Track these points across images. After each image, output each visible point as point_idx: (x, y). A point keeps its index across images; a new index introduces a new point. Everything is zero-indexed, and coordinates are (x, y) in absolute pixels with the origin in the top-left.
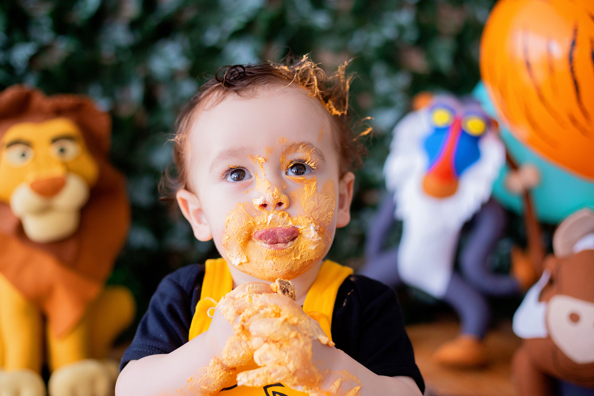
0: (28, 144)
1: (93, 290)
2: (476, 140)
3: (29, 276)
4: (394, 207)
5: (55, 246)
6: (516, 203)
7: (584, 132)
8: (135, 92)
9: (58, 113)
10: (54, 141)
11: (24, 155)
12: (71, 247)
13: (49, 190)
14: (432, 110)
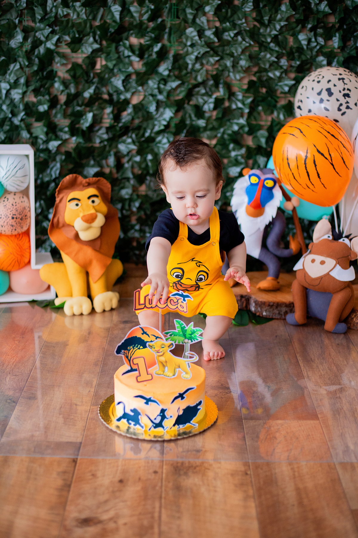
0: (79, 200)
5: (91, 243)
7: (313, 190)
8: (111, 160)
10: (89, 198)
11: (77, 205)
12: (98, 243)
13: (90, 220)
14: (250, 176)
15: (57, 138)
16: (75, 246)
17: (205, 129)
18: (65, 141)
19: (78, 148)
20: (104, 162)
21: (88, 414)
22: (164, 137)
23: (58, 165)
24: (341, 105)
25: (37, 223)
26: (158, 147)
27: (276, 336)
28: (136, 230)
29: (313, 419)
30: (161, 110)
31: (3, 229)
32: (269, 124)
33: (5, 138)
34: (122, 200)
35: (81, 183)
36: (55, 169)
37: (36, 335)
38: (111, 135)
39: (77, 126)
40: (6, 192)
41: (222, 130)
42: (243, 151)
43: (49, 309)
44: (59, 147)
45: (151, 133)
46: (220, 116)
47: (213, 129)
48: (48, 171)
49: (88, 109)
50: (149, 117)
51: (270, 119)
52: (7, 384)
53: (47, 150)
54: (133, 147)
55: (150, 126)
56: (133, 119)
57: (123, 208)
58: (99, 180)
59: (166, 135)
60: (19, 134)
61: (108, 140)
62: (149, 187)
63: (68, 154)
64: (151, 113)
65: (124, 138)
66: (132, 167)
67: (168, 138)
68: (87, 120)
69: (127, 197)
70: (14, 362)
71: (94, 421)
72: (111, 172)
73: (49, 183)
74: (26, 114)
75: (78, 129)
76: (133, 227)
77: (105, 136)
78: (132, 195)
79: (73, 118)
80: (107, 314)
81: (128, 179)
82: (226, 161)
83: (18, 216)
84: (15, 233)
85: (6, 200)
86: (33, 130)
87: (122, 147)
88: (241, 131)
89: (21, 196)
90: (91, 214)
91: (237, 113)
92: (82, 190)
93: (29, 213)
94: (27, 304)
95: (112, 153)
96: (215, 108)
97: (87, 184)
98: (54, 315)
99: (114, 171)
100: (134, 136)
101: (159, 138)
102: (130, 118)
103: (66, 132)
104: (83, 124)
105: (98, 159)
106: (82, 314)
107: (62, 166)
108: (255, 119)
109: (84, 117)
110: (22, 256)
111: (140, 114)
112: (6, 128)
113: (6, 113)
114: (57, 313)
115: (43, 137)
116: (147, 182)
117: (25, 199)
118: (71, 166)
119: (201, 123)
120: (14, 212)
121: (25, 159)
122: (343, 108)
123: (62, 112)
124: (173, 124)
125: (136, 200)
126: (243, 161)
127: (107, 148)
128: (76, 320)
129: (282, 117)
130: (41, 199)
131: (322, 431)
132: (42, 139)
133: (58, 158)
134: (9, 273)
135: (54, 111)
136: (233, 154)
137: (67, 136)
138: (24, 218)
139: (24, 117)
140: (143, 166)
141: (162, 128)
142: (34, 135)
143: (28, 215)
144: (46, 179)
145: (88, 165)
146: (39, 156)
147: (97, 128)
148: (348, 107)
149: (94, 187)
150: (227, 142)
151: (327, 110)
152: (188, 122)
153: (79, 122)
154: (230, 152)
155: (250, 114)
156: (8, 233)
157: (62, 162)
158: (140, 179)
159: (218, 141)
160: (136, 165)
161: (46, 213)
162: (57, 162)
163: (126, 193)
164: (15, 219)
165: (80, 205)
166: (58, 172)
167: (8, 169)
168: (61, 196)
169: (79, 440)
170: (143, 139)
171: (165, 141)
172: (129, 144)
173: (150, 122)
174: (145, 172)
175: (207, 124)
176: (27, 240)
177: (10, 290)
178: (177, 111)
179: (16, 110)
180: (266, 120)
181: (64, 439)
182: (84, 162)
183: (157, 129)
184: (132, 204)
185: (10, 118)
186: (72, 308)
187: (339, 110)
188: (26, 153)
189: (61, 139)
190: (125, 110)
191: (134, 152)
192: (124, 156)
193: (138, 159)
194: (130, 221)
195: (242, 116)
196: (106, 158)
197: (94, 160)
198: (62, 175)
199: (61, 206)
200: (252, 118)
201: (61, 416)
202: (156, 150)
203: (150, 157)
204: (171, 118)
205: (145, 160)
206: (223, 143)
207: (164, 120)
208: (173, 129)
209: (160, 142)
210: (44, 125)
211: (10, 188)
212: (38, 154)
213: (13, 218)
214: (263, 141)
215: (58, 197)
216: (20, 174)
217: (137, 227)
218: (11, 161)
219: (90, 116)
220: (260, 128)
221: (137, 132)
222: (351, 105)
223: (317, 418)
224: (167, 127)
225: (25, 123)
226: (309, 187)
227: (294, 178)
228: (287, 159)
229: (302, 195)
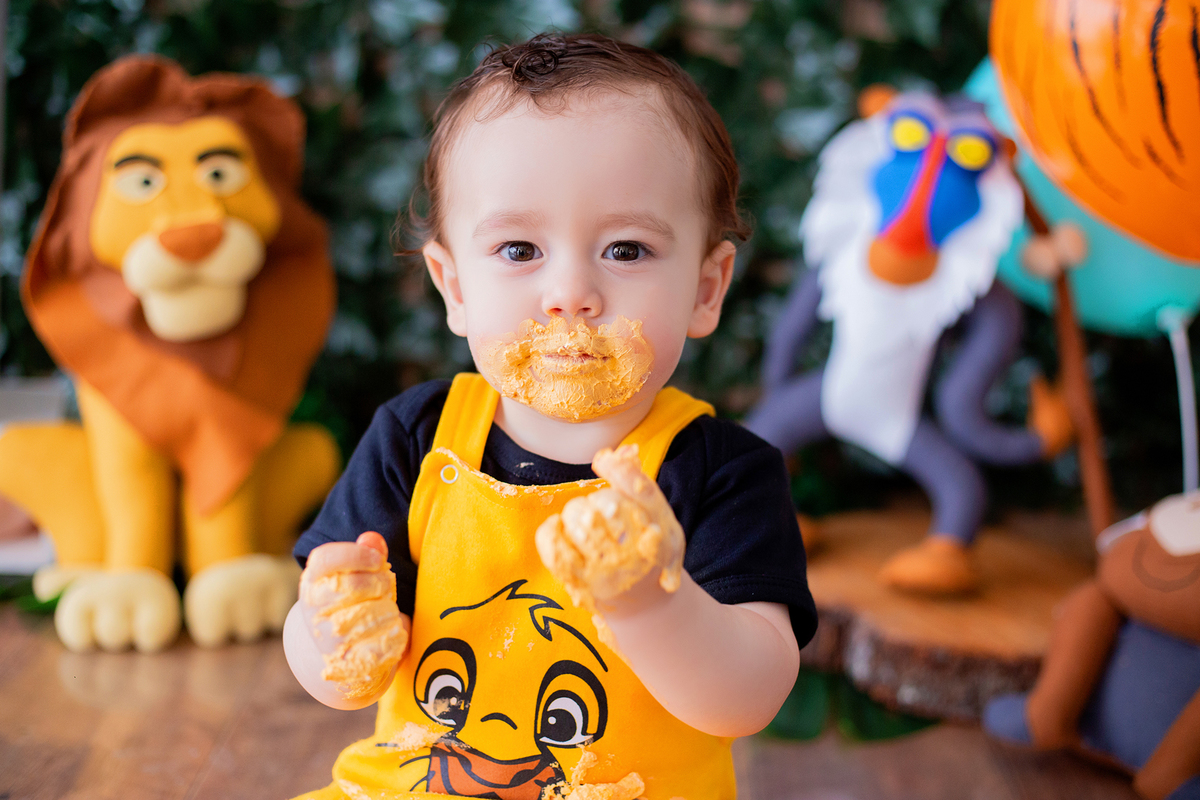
0: (155, 162)
1: (269, 430)
2: (972, 177)
4: (818, 297)
5: (200, 349)
7: (1170, 174)
8: (344, 63)
9: (210, 106)
10: (203, 157)
11: (147, 182)
12: (230, 352)
13: (194, 248)
14: (892, 119)
16: (131, 357)
34: (373, 214)
35: (176, 98)
42: (845, 55)
43: (11, 612)
53: (106, 8)
57: (375, 244)
63: (179, 24)
66: (422, 94)
72: (338, 106)
80: (244, 655)
82: (774, 91)
87: (389, 15)
95: (348, 35)
97: (198, 105)
99: (351, 100)
105: (297, 49)
106: (130, 648)
128: (106, 672)
133: (145, 36)
150: (786, 19)
159: (752, 16)
160: (434, 89)
163: (391, 186)
165: (161, 183)
168: (86, 142)
182: (240, 54)
186: (89, 616)
191: (431, 34)
192: (391, 48)
193: (439, 59)
196: (322, 51)
197: (281, 53)
199: (84, 185)
206: (768, 23)
214: (925, 22)
215: (74, 145)
226: (1153, 155)
227: (1096, 110)
228: (1073, 25)
229: (1115, 194)
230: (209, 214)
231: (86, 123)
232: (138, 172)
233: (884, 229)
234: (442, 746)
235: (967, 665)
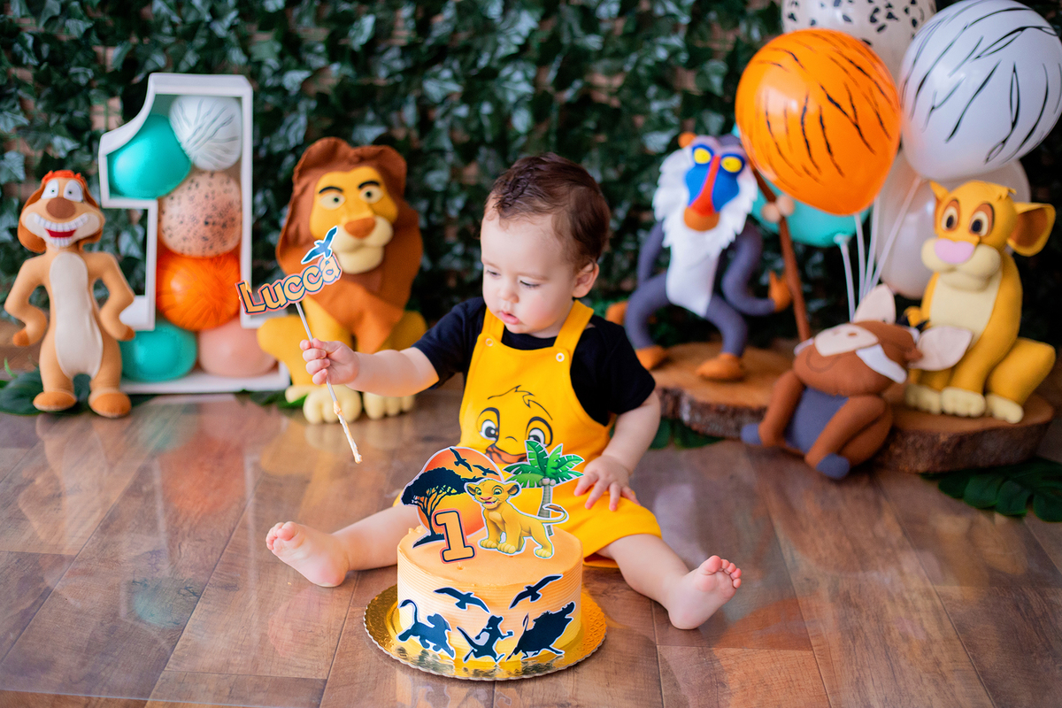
0: (340, 190)
1: (398, 314)
2: (734, 176)
3: (342, 304)
4: (662, 236)
5: (363, 278)
6: (775, 228)
7: (816, 179)
8: (410, 113)
9: (362, 160)
10: (361, 186)
11: (336, 200)
12: (377, 278)
13: (361, 231)
14: (694, 149)
15: (301, 65)
17: (600, 54)
18: (317, 73)
19: (343, 87)
20: (394, 117)
21: (342, 622)
22: (516, 69)
23: (303, 120)
24: (877, 10)
25: (257, 235)
26: (505, 90)
27: (732, 477)
28: (456, 256)
29: (799, 648)
30: (512, 13)
31: (187, 244)
32: (728, 47)
33: (198, 63)
34: (429, 194)
35: (345, 157)
36: (296, 128)
37: (249, 460)
38: (409, 62)
39: (342, 42)
40: (194, 170)
41: (633, 58)
42: (676, 101)
43: (274, 409)
44: (305, 82)
45: (491, 59)
46: (631, 28)
47: (618, 55)
48: (282, 131)
49: (365, 8)
50: (487, 28)
51: (731, 37)
52: (183, 556)
53: (280, 89)
54: (455, 88)
55: (490, 46)
56: (455, 31)
57: (430, 211)
58: (381, 152)
59: (521, 65)
60: (224, 56)
61: (405, 72)
62: (483, 169)
63: (322, 98)
64: (492, 20)
65: (436, 68)
66: (452, 128)
67: (524, 72)
68: (360, 31)
69: (439, 187)
70: (199, 513)
71: (354, 638)
72: (408, 138)
73: (281, 156)
74: (240, 16)
75: (344, 48)
76: (449, 248)
77: (398, 65)
78: (448, 184)
79: (334, 27)
80: (391, 422)
81: (442, 152)
82: (640, 120)
83: (217, 219)
84: (210, 253)
85: (193, 186)
86: (253, 49)
87: (433, 89)
88: (672, 62)
89: (224, 178)
90: (365, 220)
91: (665, 24)
92: (346, 170)
93: (239, 214)
94: (231, 398)
95: (412, 98)
96: (622, 13)
97: (356, 159)
98: (286, 422)
99: (415, 134)
100: (456, 65)
101: (506, 71)
102: (447, 28)
103: (319, 54)
104: (354, 37)
105: (383, 110)
107: (310, 124)
108: (702, 37)
109: (356, 25)
110: (223, 300)
111: (469, 22)
112: (200, 42)
113: (199, 13)
114: (290, 415)
115: (272, 62)
116: (481, 159)
117: (233, 185)
118: (327, 123)
119: (593, 42)
120: (209, 211)
121: (235, 105)
122: (881, 17)
123: (313, 13)
124: (535, 44)
125: (457, 194)
126: (673, 120)
127: (402, 89)
128: (329, 433)
129: (756, 34)
130: (266, 187)
131: (817, 672)
132: (270, 67)
133: (302, 106)
134: (196, 334)
135: (296, 12)
136: (656, 106)
137: (320, 62)
138: (229, 223)
139: (237, 21)
140: (473, 125)
141: (513, 50)
142: (256, 58)
143: (238, 217)
144: (278, 148)
145: (361, 121)
146: (264, 102)
147: (381, 47)
148: (890, 16)
149: (371, 166)
150: (644, 82)
151: (847, 19)
152: (566, 40)
153: (345, 35)
154: (647, 101)
155: (692, 27)
156: (197, 252)
157: (310, 113)
158: (467, 152)
159: (626, 79)
160: (459, 126)
161: (275, 216)
162: (298, 114)
163: (437, 179)
164: (210, 226)
165: (342, 199)
166: (301, 134)
167: (199, 123)
168: (304, 181)
169: (322, 676)
170: (474, 72)
171: (518, 76)
172: (446, 80)
173: (490, 38)
174: (476, 139)
175: (605, 44)
176: (235, 269)
177: (198, 368)
178: (544, 18)
179: (220, 7)
180: (723, 40)
181: (292, 673)
182: (355, 114)
183: (503, 51)
184: (448, 202)
185: (209, 23)
186: (320, 407)
187: (873, 20)
188: (237, 92)
189: (309, 68)
190: (438, 12)
191: (456, 99)
192: (435, 105)
193: (463, 111)
194: (443, 237)
195: (675, 29)
196: (399, 108)
197: (376, 112)
198: (309, 140)
199: (304, 201)
200: (696, 35)
201: (288, 625)
202: (499, 94)
203: (486, 108)
204: (532, 32)
205: (476, 114)
206: (635, 85)
207: (518, 34)
208: (534, 53)
209: (508, 78)
210: (277, 39)
211: (202, 163)
212: (262, 96)
213: (207, 223)
214: (716, 83)
215: (298, 183)
216: (222, 134)
217: (459, 249)
218: (205, 108)
219: (368, 22)
220: (710, 54)
221: (461, 57)
222: (897, 12)
223: (810, 647)
224: (523, 48)
225: (237, 34)
226: (808, 172)
227: (780, 152)
228: (767, 114)
229: (794, 188)
230: (367, 214)
231: (302, 173)
232: (332, 195)
233: (691, 204)
234: (490, 449)
235: (736, 412)
